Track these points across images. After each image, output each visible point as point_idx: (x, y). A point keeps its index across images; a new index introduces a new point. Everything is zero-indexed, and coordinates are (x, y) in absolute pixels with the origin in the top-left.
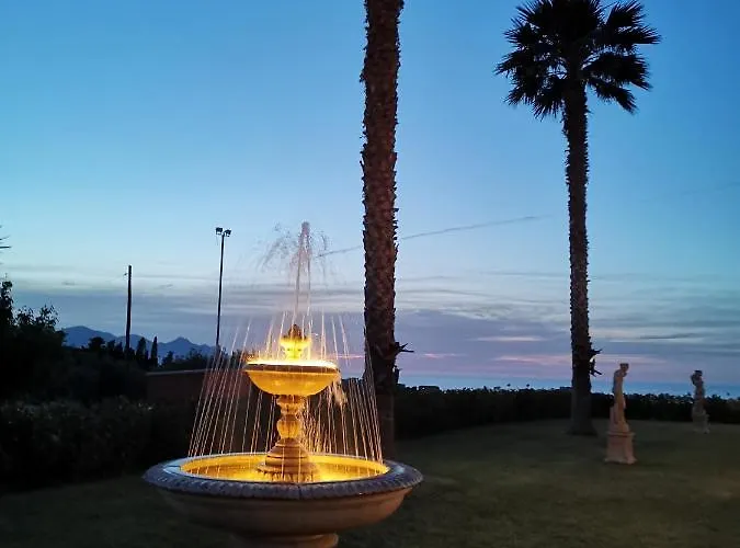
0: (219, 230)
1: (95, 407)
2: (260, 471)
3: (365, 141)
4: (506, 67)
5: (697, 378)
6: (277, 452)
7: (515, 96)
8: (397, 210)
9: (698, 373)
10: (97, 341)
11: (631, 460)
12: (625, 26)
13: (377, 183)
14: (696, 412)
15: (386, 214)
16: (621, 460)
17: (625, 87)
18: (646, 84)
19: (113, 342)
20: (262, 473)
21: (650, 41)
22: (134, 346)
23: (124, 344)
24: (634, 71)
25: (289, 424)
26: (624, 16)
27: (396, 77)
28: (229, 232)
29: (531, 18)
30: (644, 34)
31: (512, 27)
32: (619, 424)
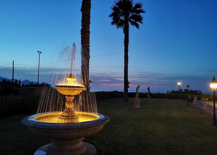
0: (38, 52)
1: (4, 97)
2: (61, 118)
3: (82, 27)
4: (111, 16)
5: (149, 89)
6: (66, 112)
7: (113, 23)
8: (90, 46)
9: (149, 87)
10: (4, 80)
11: (140, 107)
13: (85, 39)
14: (148, 96)
15: (87, 47)
16: (137, 107)
17: (137, 23)
18: (142, 23)
19: (9, 81)
20: (61, 119)
21: (144, 12)
22: (14, 82)
23: (12, 81)
24: (140, 19)
25: (69, 104)
26: (138, 6)
27: (90, 11)
28: (41, 52)
29: (117, 4)
30: (142, 11)
32: (137, 99)
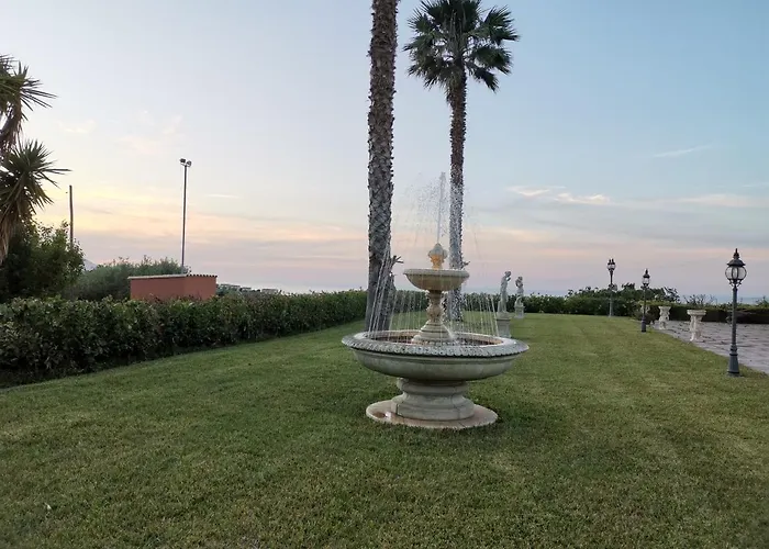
0: (183, 161)
5: (519, 281)
9: (521, 278)
12: (498, 26)
14: (518, 305)
17: (491, 72)
18: (508, 71)
26: (498, 18)
28: (190, 163)
30: (509, 33)
31: (415, 16)
